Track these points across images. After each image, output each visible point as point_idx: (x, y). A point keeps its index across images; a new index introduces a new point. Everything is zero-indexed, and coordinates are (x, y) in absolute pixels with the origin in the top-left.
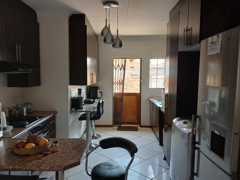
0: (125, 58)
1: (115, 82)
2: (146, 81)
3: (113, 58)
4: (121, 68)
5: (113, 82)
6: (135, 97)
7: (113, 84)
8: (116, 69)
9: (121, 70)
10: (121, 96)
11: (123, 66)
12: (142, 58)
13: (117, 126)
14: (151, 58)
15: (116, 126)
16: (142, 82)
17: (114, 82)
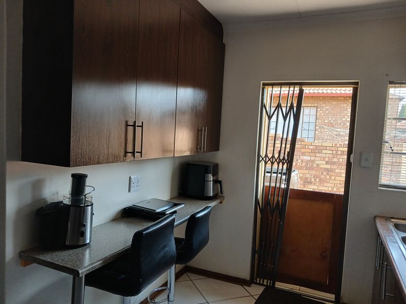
0: (301, 84)
1: (266, 156)
2: (367, 160)
3: (264, 85)
4: (287, 114)
5: (259, 156)
6: (327, 207)
7: (259, 162)
8: (270, 118)
9: (285, 118)
10: (280, 199)
11: (292, 107)
12: (357, 83)
13: (262, 285)
14: (391, 83)
15: (259, 284)
16: (352, 160)
17: (263, 154)
